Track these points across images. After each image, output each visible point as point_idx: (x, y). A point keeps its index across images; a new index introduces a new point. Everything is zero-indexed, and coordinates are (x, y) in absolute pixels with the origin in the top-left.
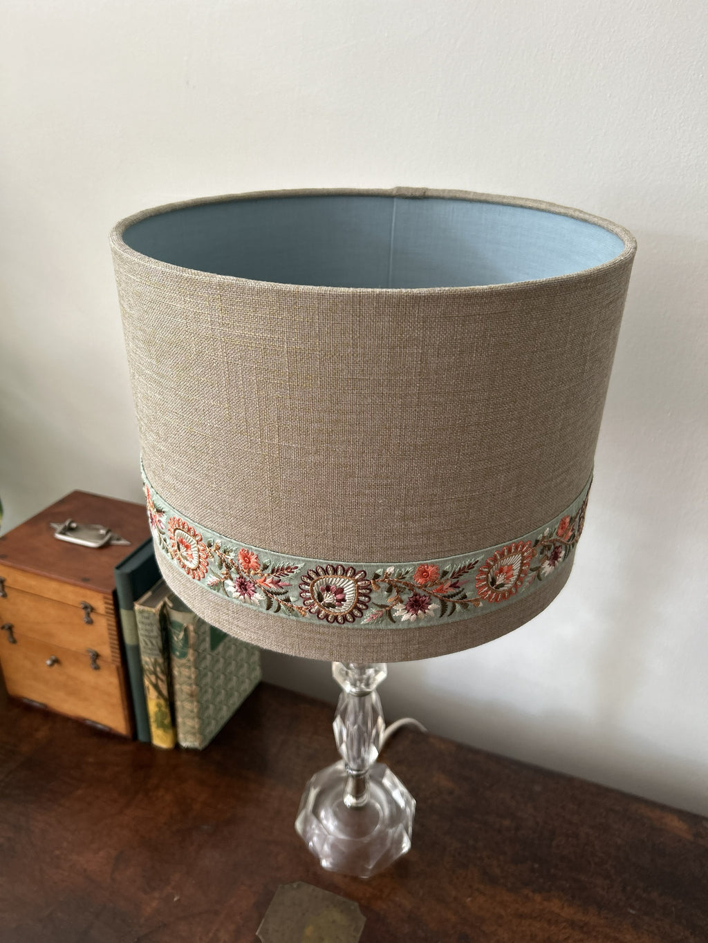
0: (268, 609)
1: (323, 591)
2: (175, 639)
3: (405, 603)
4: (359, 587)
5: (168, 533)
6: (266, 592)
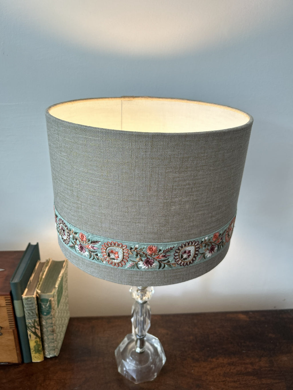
0: (159, 269)
1: (183, 254)
3: (209, 250)
4: (196, 248)
5: (100, 251)
6: (159, 262)
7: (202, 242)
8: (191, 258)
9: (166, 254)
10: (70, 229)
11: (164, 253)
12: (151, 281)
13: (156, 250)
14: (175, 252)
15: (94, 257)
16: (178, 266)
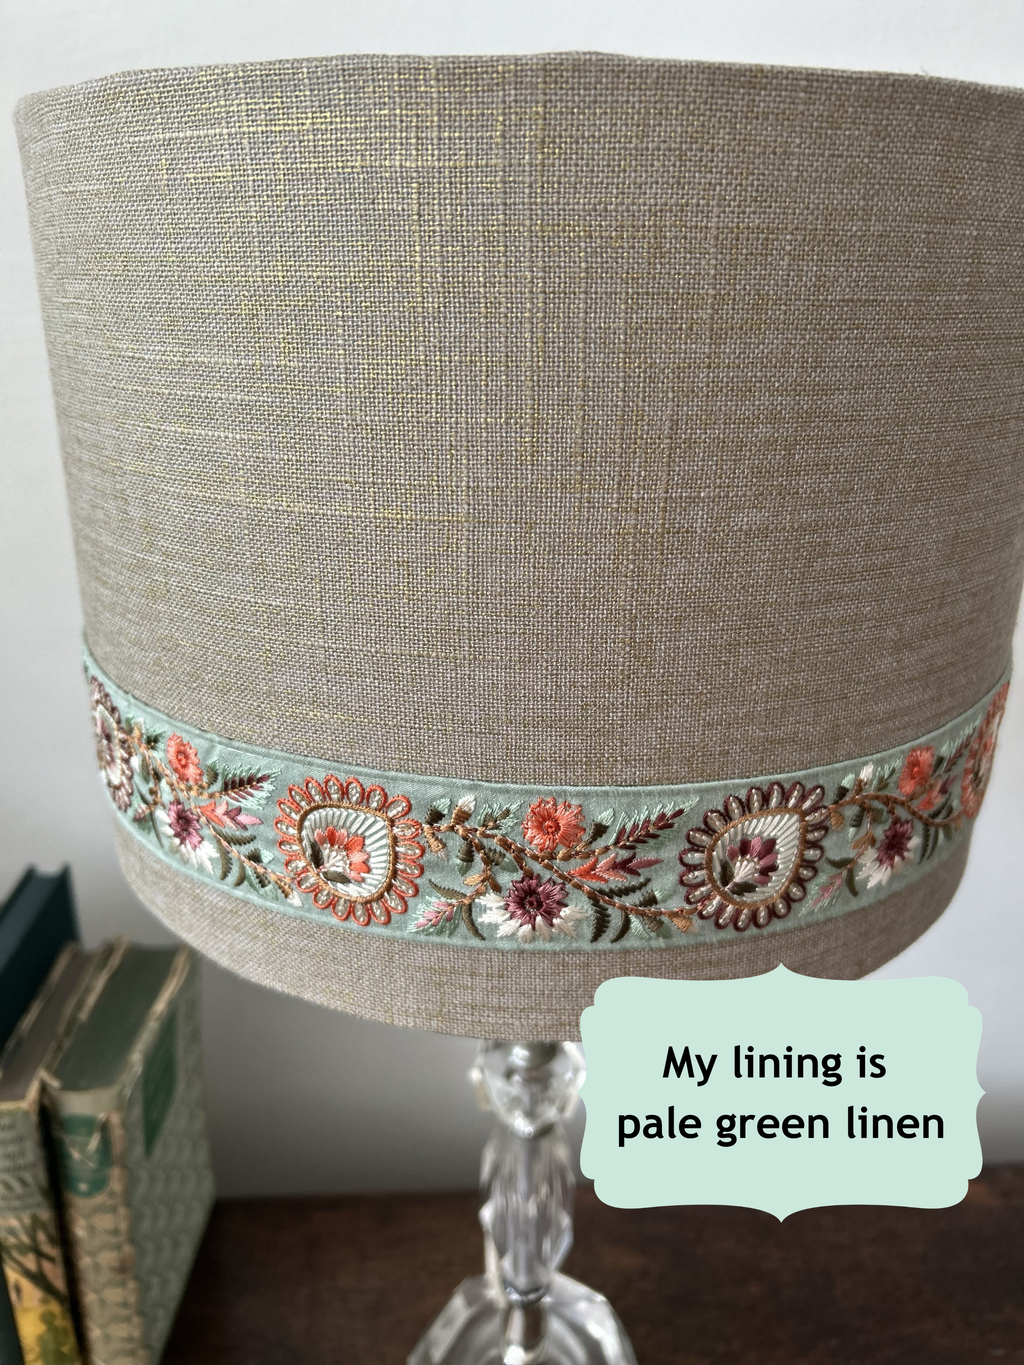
0: (596, 937)
1: (733, 856)
2: (76, 1155)
3: (878, 845)
4: (806, 829)
5: (270, 833)
6: (594, 897)
7: (843, 792)
8: (778, 882)
9: (634, 857)
10: (128, 721)
11: (624, 847)
12: (549, 1011)
13: (577, 826)
14: (687, 846)
15: (243, 869)
16: (702, 928)
